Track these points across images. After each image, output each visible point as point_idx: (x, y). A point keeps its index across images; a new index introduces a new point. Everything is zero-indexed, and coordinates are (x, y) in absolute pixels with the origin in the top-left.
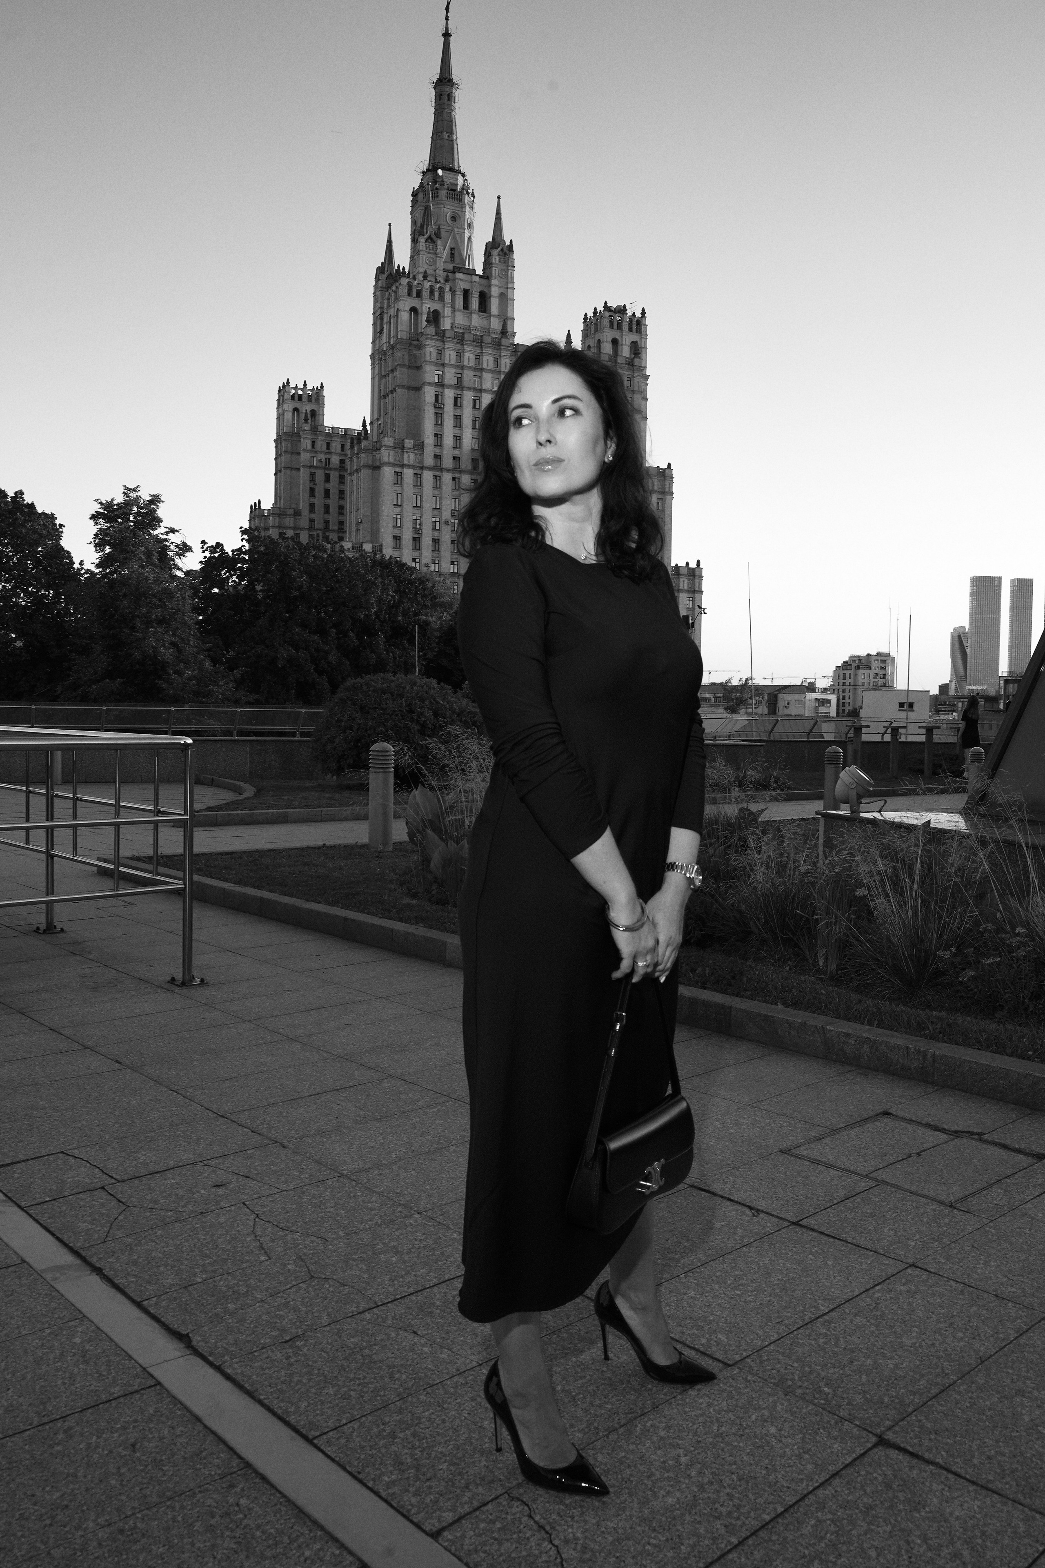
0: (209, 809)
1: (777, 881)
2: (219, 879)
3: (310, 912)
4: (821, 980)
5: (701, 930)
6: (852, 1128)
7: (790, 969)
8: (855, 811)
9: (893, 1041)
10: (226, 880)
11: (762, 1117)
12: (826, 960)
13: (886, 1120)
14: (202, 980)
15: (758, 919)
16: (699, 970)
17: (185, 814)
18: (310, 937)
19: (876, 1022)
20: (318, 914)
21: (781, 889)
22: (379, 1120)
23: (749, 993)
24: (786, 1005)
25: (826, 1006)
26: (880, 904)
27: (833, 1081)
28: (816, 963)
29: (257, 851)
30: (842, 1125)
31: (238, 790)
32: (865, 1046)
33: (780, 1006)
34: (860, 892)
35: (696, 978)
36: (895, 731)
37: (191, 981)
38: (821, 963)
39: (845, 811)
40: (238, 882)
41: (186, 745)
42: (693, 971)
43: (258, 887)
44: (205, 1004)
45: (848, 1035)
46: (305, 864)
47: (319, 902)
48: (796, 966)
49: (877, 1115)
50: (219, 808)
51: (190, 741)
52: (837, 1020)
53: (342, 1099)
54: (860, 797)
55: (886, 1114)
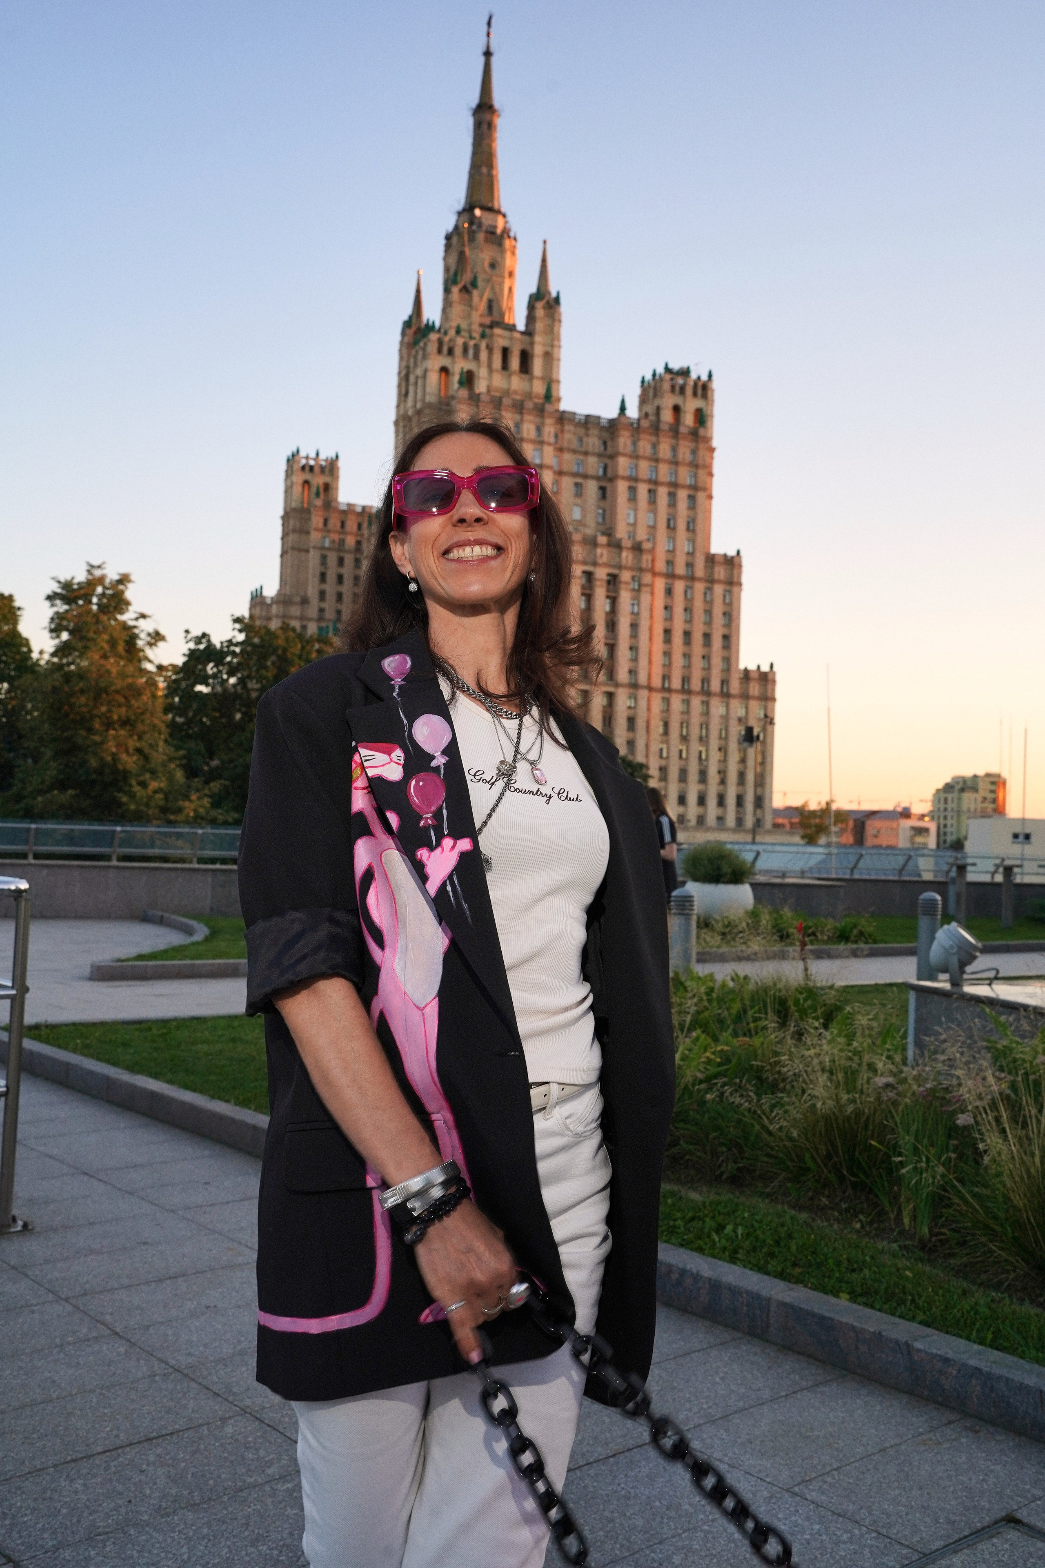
0: (140, 957)
1: (845, 1097)
2: (108, 1061)
3: (213, 1115)
4: (906, 1247)
5: (735, 1162)
6: (956, 1552)
7: (862, 1227)
8: (956, 983)
9: (1016, 1376)
10: (115, 1064)
11: (808, 1519)
12: (914, 1218)
13: (1012, 1534)
14: (25, 1226)
15: (816, 1149)
16: (729, 1229)
17: (12, 988)
18: (207, 1152)
19: (990, 1336)
20: (222, 1118)
21: (850, 1109)
22: (193, 1506)
23: (798, 1270)
24: (854, 1297)
25: (913, 1301)
26: (992, 1142)
27: (924, 1443)
28: (899, 1219)
29: (175, 1019)
30: (939, 1544)
31: (188, 931)
32: (974, 1382)
33: (844, 1296)
34: (963, 1120)
35: (724, 1241)
36: (1008, 871)
37: (9, 1226)
38: (906, 1221)
39: (943, 983)
40: (132, 1068)
41: (19, 892)
42: (720, 1228)
43: (156, 1076)
44: (14, 1268)
45: (946, 1360)
46: (233, 1040)
47: (227, 1101)
48: (871, 1223)
49: (996, 1523)
50: (153, 956)
51: (24, 885)
52: (929, 1331)
53: (152, 1458)
54: (963, 965)
55: (1012, 1520)
